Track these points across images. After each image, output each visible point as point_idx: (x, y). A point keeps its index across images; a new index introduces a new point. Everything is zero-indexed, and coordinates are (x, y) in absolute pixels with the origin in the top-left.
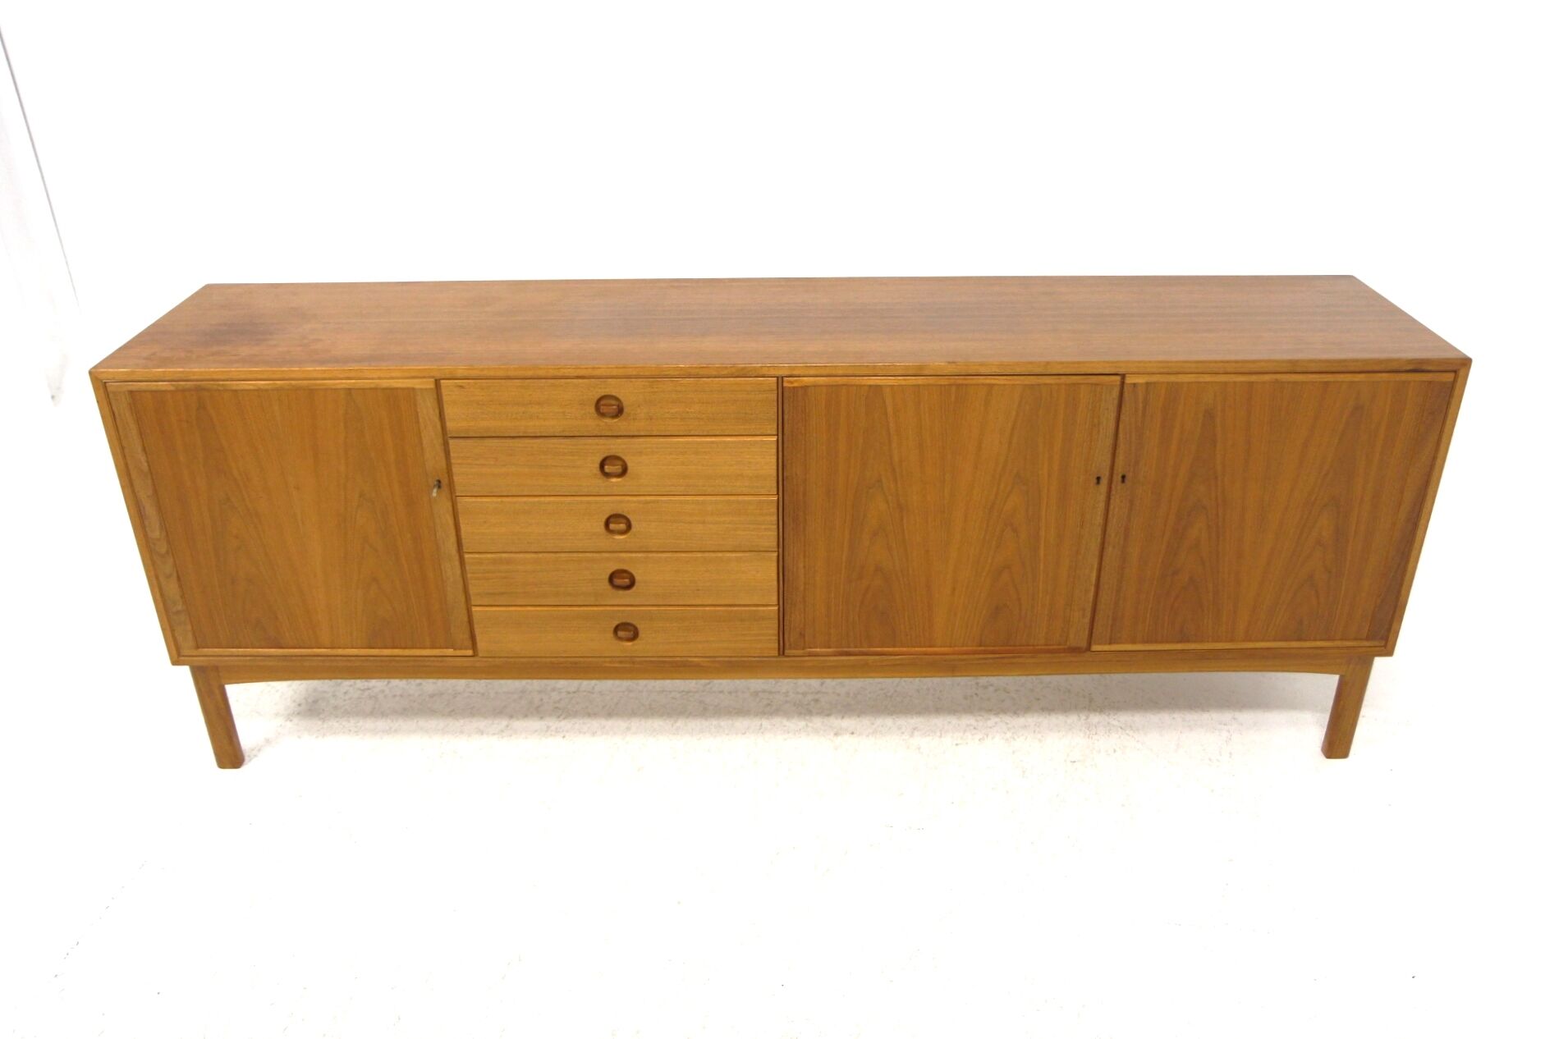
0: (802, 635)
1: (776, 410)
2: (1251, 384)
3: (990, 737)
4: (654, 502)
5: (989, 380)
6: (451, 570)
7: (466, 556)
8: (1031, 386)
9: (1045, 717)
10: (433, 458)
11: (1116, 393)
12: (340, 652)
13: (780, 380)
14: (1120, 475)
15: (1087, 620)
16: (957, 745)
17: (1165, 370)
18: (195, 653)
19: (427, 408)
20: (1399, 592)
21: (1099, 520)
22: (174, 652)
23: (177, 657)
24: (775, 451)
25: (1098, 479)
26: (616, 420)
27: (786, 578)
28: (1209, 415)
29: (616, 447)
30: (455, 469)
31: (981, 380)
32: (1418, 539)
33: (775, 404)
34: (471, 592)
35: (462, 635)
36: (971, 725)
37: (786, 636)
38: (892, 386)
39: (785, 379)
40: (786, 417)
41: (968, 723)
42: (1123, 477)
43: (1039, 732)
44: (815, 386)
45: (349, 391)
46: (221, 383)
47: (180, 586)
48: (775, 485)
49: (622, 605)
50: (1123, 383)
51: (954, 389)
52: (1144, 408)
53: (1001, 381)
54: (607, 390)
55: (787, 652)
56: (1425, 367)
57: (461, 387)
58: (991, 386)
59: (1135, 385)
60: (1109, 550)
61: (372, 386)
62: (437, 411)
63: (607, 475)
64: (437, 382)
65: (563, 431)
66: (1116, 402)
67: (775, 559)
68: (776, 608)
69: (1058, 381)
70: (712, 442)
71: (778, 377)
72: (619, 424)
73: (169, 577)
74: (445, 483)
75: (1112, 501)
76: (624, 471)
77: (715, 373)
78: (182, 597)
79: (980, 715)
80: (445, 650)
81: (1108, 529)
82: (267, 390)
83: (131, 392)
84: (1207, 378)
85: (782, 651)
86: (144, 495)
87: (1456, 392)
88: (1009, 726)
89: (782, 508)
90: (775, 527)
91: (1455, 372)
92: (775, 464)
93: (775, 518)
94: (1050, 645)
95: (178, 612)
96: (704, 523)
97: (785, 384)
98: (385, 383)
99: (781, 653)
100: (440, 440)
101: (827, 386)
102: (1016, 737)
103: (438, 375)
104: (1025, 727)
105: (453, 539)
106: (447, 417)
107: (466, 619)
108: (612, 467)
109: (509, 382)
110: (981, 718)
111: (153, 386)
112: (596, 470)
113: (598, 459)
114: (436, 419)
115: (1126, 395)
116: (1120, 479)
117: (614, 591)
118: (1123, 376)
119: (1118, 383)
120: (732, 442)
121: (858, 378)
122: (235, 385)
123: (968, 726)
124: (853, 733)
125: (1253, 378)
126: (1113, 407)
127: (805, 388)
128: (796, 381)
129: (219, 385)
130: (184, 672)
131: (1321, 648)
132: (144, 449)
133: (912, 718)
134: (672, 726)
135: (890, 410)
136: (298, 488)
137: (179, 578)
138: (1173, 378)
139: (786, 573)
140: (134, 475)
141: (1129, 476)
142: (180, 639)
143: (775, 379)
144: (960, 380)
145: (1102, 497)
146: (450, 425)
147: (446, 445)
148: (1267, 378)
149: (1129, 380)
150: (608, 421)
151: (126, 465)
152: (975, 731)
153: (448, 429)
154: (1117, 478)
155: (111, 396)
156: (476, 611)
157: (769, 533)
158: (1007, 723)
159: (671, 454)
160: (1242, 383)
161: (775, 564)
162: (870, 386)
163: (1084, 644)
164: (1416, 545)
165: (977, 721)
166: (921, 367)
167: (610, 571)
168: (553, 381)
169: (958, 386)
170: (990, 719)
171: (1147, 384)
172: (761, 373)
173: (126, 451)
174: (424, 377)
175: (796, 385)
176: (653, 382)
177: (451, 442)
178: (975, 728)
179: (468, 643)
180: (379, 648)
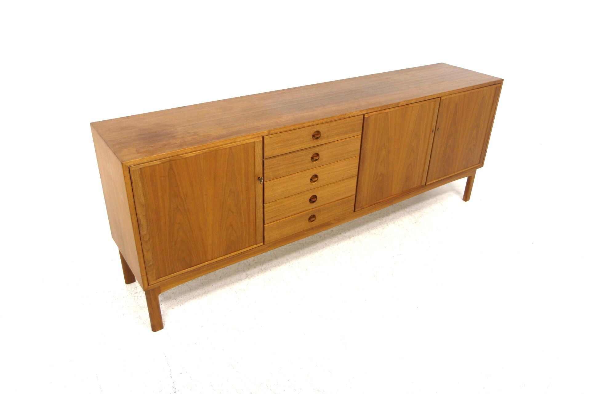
1: (362, 126)
2: (465, 95)
4: (326, 167)
5: (412, 105)
8: (422, 105)
10: (258, 169)
12: (215, 260)
17: (449, 94)
19: (258, 149)
21: (432, 143)
25: (433, 131)
26: (318, 140)
27: (358, 184)
29: (317, 150)
33: (362, 124)
34: (265, 219)
35: (260, 238)
37: (356, 205)
39: (365, 115)
40: (364, 128)
44: (372, 115)
45: (231, 148)
46: (181, 156)
47: (153, 253)
48: (359, 152)
49: (312, 208)
50: (440, 100)
51: (405, 109)
53: (415, 104)
54: (317, 129)
55: (356, 210)
56: (496, 83)
57: (270, 138)
58: (413, 107)
59: (443, 99)
61: (240, 144)
62: (262, 149)
63: (313, 161)
64: (263, 138)
65: (302, 148)
66: (439, 105)
67: (356, 178)
68: (355, 196)
69: (427, 102)
70: (344, 141)
73: (148, 251)
75: (435, 137)
76: (319, 158)
77: (347, 116)
78: (153, 258)
80: (253, 246)
81: (433, 146)
83: (142, 168)
84: (457, 94)
85: (354, 210)
86: (142, 215)
89: (360, 160)
90: (358, 167)
92: (360, 145)
93: (358, 164)
95: (150, 266)
97: (365, 117)
98: (244, 142)
100: (262, 161)
101: (375, 115)
103: (263, 135)
106: (265, 151)
107: (262, 230)
108: (315, 157)
111: (151, 164)
112: (310, 160)
113: (311, 156)
114: (261, 153)
115: (441, 103)
116: (437, 129)
117: (310, 204)
118: (441, 97)
121: (383, 111)
122: (187, 156)
125: (466, 92)
127: (370, 117)
128: (368, 115)
129: (179, 157)
132: (144, 194)
136: (206, 195)
137: (152, 250)
138: (450, 96)
139: (359, 182)
140: (138, 208)
141: (439, 128)
143: (363, 115)
145: (433, 136)
146: (266, 154)
150: (316, 140)
153: (265, 156)
155: (131, 172)
156: (266, 226)
157: (356, 169)
159: (332, 148)
161: (356, 180)
166: (398, 103)
167: (310, 197)
168: (301, 129)
171: (446, 99)
172: (360, 114)
174: (258, 137)
176: (329, 123)
177: (265, 161)
179: (262, 240)
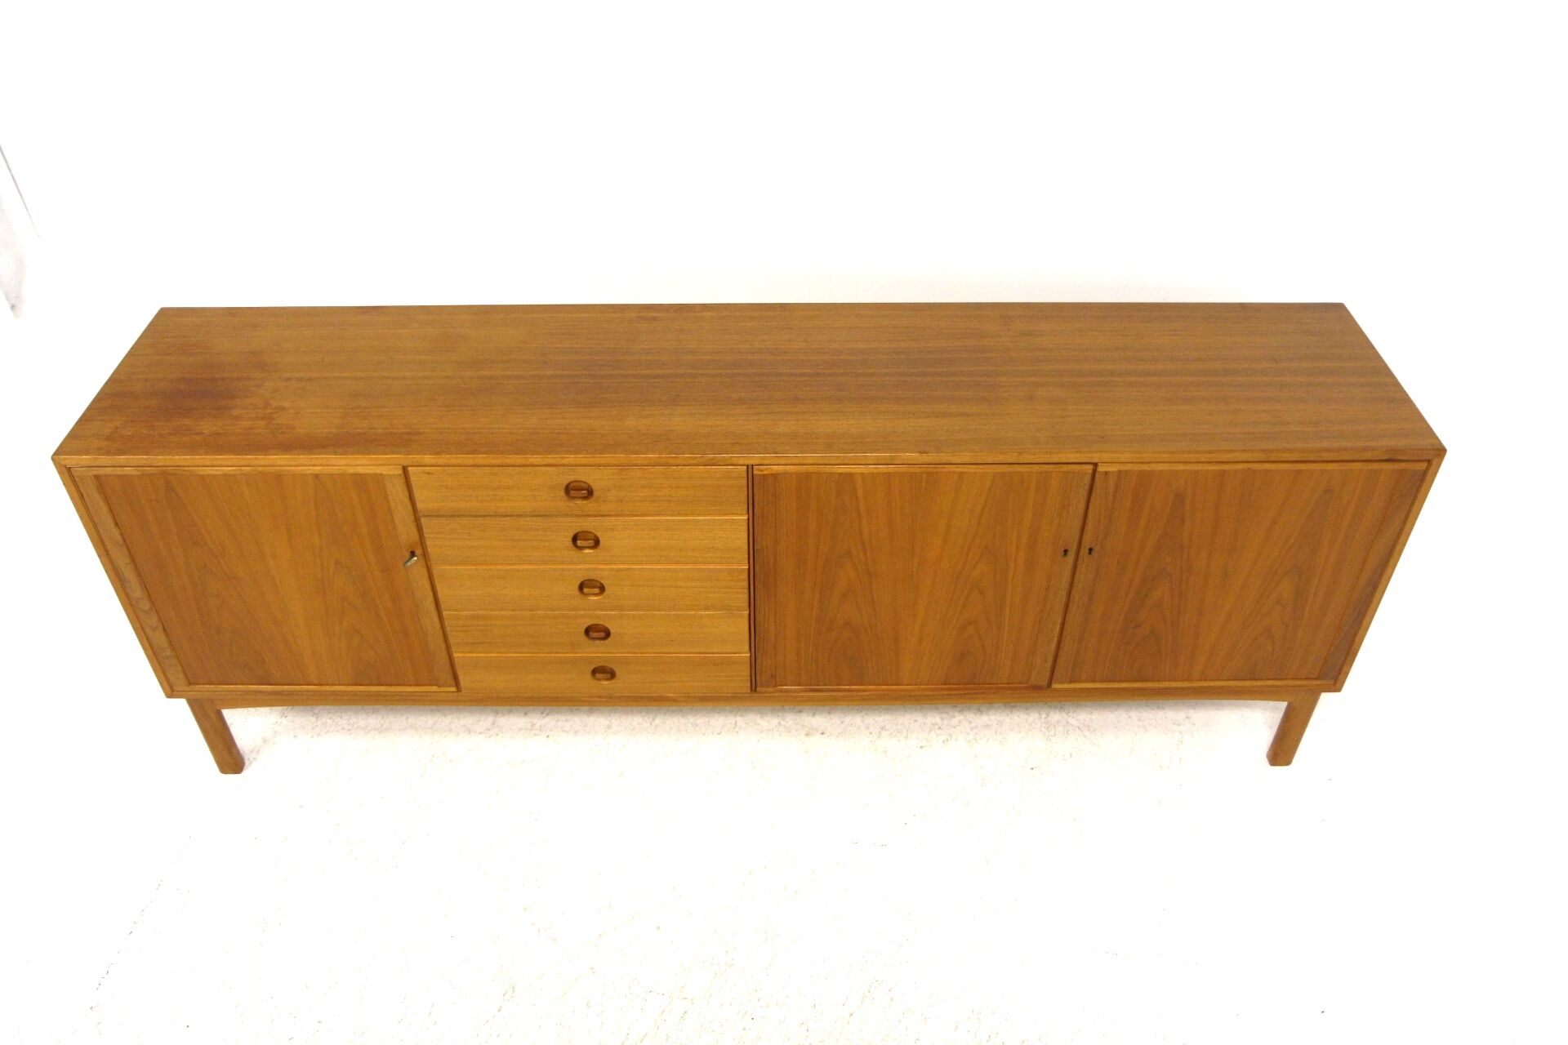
0: (773, 676)
1: (746, 493)
2: (1223, 472)
3: (954, 738)
4: (627, 569)
5: (960, 469)
6: (431, 623)
7: (444, 613)
8: (1004, 474)
9: (1008, 715)
10: (406, 532)
11: (1087, 480)
12: (328, 688)
13: (750, 467)
14: (1088, 548)
15: (1049, 665)
16: (921, 747)
17: (1139, 460)
18: (187, 688)
19: (397, 491)
20: (1353, 641)
21: (1065, 584)
22: (167, 687)
23: (171, 692)
24: (746, 528)
25: (1066, 551)
26: (585, 502)
27: (757, 631)
28: (1180, 497)
29: (588, 524)
30: (429, 543)
31: (952, 468)
32: (1375, 601)
33: (745, 489)
34: (451, 642)
35: (446, 676)
36: (936, 724)
37: (758, 677)
38: (862, 474)
39: (755, 467)
40: (756, 498)
41: (934, 721)
42: (1091, 550)
43: (1000, 733)
44: (786, 474)
45: (317, 476)
46: (187, 469)
47: (167, 635)
48: (747, 556)
49: (599, 652)
50: (1095, 471)
51: (924, 476)
52: (1116, 492)
53: (972, 469)
54: (576, 476)
55: (758, 689)
57: (429, 473)
58: (961, 474)
59: (1106, 473)
60: (1073, 609)
61: (341, 472)
62: (407, 494)
63: (581, 548)
64: (405, 469)
65: (534, 511)
66: (1087, 487)
67: (747, 616)
68: (748, 655)
69: (1029, 470)
70: (683, 521)
71: (748, 466)
72: (589, 505)
73: (154, 629)
74: (418, 550)
75: (1078, 569)
76: (597, 543)
77: (684, 462)
78: (171, 644)
79: (946, 713)
80: (429, 687)
81: (1074, 592)
82: (234, 475)
83: (97, 477)
84: (1181, 467)
85: (754, 688)
86: (123, 561)
87: (1428, 478)
88: (973, 725)
89: (752, 575)
90: (747, 591)
91: (1429, 462)
92: (746, 538)
93: (746, 583)
94: (1012, 684)
95: (167, 657)
96: (676, 587)
97: (755, 472)
98: (353, 471)
99: (753, 688)
100: (412, 518)
101: (797, 474)
102: (978, 739)
103: (405, 464)
104: (987, 726)
105: (430, 599)
106: (416, 500)
107: (448, 663)
108: (584, 541)
109: (477, 470)
110: (946, 715)
111: (119, 471)
112: (570, 544)
113: (571, 534)
114: (407, 500)
115: (1097, 480)
116: (1087, 551)
117: (591, 642)
118: (1096, 465)
119: (1091, 471)
120: (704, 520)
121: (828, 466)
122: (201, 471)
123: (934, 724)
124: (823, 734)
125: (1226, 467)
126: (1083, 493)
127: (775, 476)
128: (766, 469)
129: (185, 471)
130: (181, 706)
131: (1273, 686)
132: (116, 524)
133: (880, 715)
134: (651, 724)
135: (860, 493)
136: (273, 557)
137: (164, 629)
138: (1146, 467)
139: (757, 627)
140: (110, 547)
141: (1097, 549)
142: (172, 678)
143: (745, 467)
144: (931, 469)
145: (1070, 566)
146: (419, 506)
147: (417, 521)
148: (1240, 466)
149: (1101, 469)
150: (579, 502)
151: (102, 541)
152: (939, 731)
153: (419, 509)
154: (1084, 550)
155: (77, 479)
156: (458, 657)
157: (740, 596)
158: (970, 722)
159: (643, 530)
160: (1214, 471)
161: (747, 621)
162: (841, 473)
163: (1044, 683)
164: (1373, 605)
165: (942, 719)
167: (585, 626)
168: (522, 469)
169: (929, 474)
170: (954, 717)
171: (1120, 472)
172: (730, 462)
173: (99, 526)
174: (391, 465)
175: (766, 472)
176: (621, 470)
177: (423, 520)
178: (939, 728)
179: (452, 682)
180: (366, 685)
